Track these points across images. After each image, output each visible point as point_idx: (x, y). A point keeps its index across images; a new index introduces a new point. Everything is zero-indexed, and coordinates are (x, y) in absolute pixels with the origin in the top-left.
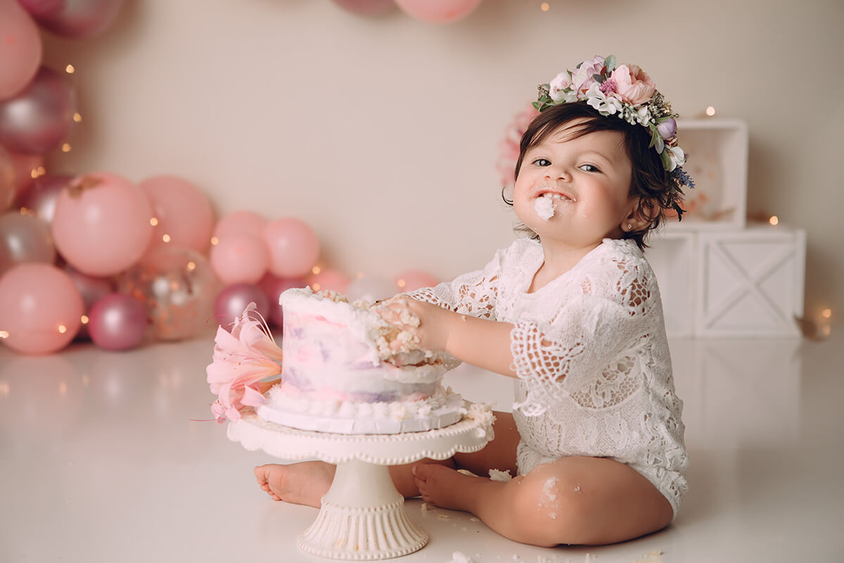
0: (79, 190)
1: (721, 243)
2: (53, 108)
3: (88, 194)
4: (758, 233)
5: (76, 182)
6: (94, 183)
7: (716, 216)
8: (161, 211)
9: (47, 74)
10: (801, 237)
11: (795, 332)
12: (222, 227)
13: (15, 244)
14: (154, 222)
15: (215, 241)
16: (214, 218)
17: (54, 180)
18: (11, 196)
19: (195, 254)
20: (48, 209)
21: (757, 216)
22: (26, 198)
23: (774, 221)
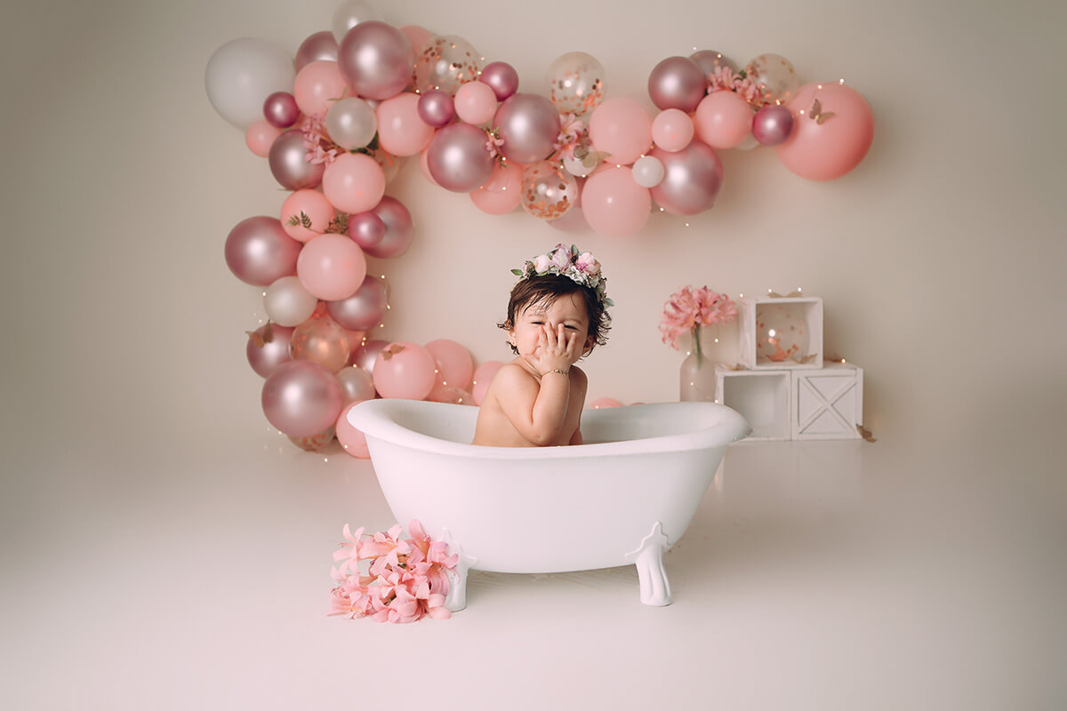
0: (389, 355)
1: (806, 378)
2: (374, 301)
3: (394, 356)
4: (833, 370)
5: (387, 349)
6: (400, 349)
7: (805, 360)
8: (439, 363)
9: (369, 280)
10: (860, 371)
11: (859, 436)
12: (478, 373)
13: (350, 387)
14: (436, 371)
15: (475, 383)
16: (475, 366)
17: (374, 345)
18: (348, 356)
19: (461, 391)
20: (370, 363)
21: (831, 358)
22: (355, 357)
23: (844, 361)
